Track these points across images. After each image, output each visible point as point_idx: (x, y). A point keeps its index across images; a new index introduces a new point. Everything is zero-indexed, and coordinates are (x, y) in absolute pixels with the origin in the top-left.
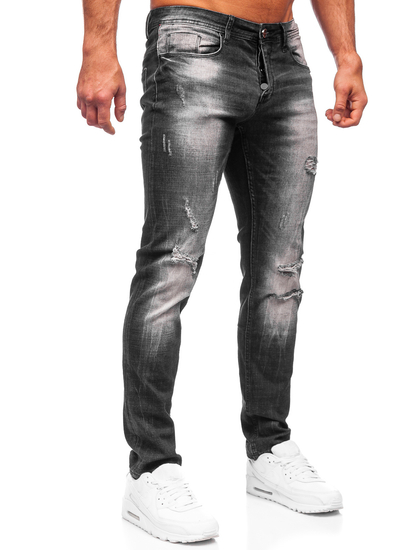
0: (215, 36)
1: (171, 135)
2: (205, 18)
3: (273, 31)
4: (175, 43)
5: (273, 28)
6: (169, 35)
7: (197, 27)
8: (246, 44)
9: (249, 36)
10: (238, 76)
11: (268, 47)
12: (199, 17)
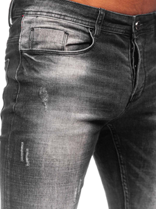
0: (84, 32)
1: (29, 143)
2: (72, 12)
3: (147, 22)
4: (39, 39)
5: (147, 19)
6: (33, 29)
7: (63, 22)
8: (119, 38)
9: (121, 29)
10: (109, 75)
11: (142, 40)
12: (66, 10)
